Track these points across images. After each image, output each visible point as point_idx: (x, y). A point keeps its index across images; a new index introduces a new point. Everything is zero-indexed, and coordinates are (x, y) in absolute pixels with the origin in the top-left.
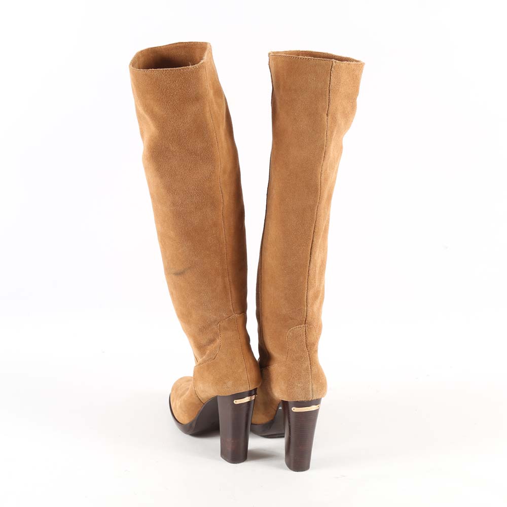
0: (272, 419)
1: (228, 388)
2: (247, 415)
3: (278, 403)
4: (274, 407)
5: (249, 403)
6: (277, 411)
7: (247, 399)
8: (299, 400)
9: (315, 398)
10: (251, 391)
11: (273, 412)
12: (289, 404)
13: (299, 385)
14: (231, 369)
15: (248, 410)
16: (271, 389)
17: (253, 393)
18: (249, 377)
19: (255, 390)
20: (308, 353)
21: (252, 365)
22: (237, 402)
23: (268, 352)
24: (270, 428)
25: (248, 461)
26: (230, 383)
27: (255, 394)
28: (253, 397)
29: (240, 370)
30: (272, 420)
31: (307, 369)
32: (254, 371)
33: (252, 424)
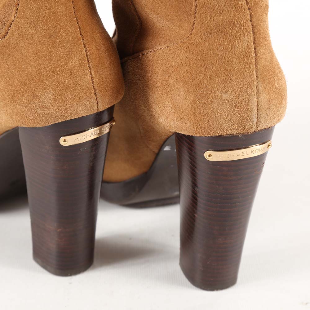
0: (144, 170)
1: (44, 108)
2: (92, 171)
3: (164, 138)
4: (151, 147)
5: (95, 142)
6: (157, 155)
7: (90, 134)
8: (224, 134)
9: (263, 126)
10: (102, 112)
11: (148, 157)
12: (197, 142)
13: (225, 96)
14: (50, 60)
15: (94, 159)
16: (149, 107)
17: (106, 117)
18: (95, 80)
19: (111, 110)
20: (248, 12)
21: (103, 48)
22: (68, 141)
23: (140, 18)
24: (140, 189)
25: (95, 268)
26: (47, 97)
27: (111, 119)
28: (106, 129)
29: (73, 64)
30: (146, 173)
31: (247, 55)
32: (107, 64)
33: (103, 182)
